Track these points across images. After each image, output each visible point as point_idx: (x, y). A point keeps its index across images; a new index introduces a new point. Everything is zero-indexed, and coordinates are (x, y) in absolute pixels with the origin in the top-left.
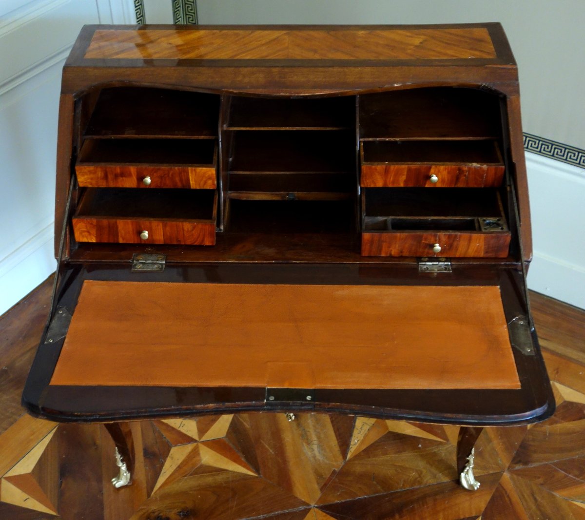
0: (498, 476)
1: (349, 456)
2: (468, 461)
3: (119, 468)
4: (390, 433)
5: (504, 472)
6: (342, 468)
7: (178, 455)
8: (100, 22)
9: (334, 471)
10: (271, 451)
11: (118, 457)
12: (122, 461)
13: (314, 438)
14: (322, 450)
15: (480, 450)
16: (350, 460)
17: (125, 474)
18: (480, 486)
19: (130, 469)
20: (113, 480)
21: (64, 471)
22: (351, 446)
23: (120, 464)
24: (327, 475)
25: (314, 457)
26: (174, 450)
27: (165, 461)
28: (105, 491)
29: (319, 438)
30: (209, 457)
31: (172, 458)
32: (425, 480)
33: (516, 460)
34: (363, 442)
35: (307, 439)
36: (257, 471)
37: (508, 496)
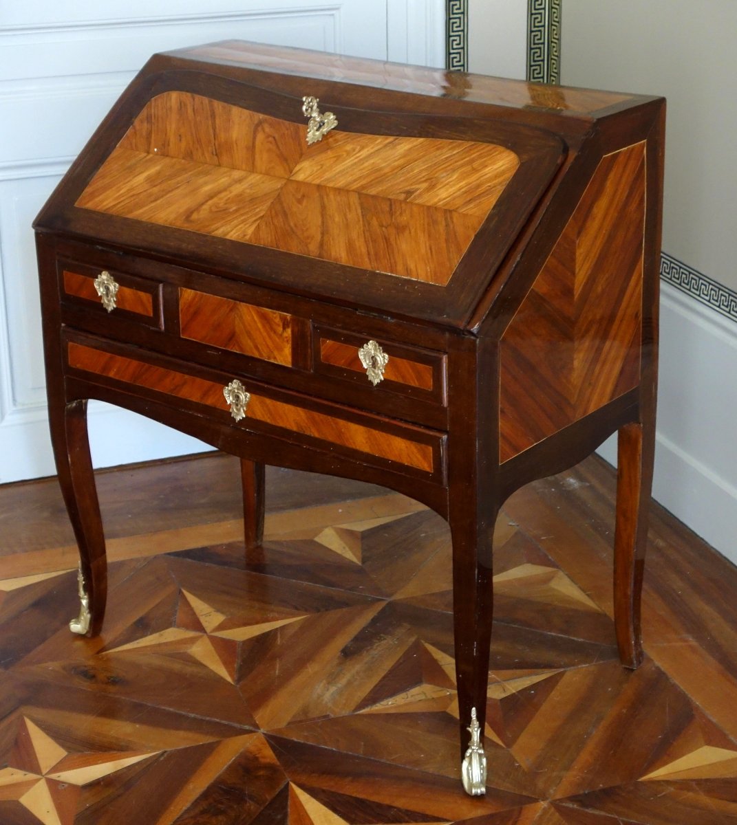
1: (363, 711)
2: (470, 736)
5: (543, 800)
6: (340, 717)
7: (170, 635)
9: (328, 715)
10: (278, 672)
11: (81, 578)
12: (84, 587)
13: (343, 681)
14: (339, 694)
16: (359, 715)
17: (85, 614)
18: (483, 793)
19: (92, 606)
20: (72, 621)
22: (377, 704)
23: (81, 593)
24: (315, 715)
25: (320, 696)
26: (171, 630)
27: (150, 635)
29: (349, 683)
30: (201, 650)
32: (427, 766)
33: (576, 798)
34: (399, 706)
35: (334, 679)
36: (239, 679)
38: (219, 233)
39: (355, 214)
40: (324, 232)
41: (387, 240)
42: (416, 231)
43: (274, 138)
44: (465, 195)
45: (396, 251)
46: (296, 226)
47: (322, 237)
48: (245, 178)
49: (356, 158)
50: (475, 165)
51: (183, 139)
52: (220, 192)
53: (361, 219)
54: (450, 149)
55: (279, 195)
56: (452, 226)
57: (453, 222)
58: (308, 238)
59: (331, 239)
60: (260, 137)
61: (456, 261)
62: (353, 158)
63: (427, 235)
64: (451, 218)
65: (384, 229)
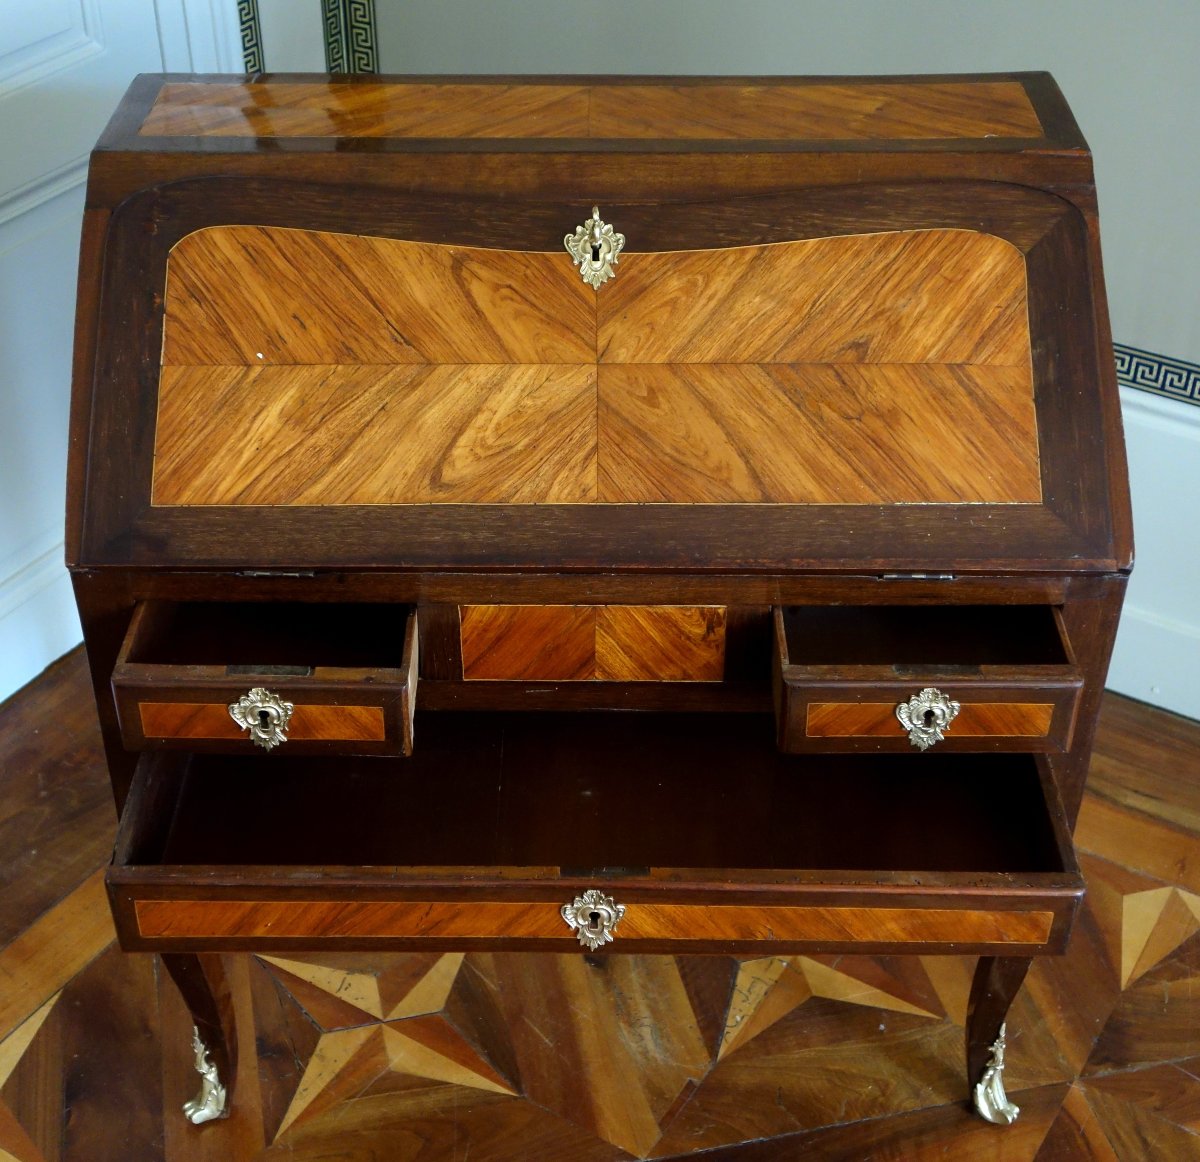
0: (1060, 1090)
2: (992, 1056)
3: (201, 1077)
4: (815, 999)
5: (1071, 1082)
6: (707, 1077)
7: (335, 1050)
8: (164, 67)
9: (690, 1083)
10: (547, 1041)
11: (200, 1049)
12: (208, 1059)
13: (644, 1012)
14: (662, 1037)
15: (1017, 1036)
16: (725, 1060)
17: (214, 1092)
18: (1018, 1115)
19: (226, 1079)
20: (187, 1106)
21: (75, 1089)
22: (727, 1029)
23: (204, 1068)
24: (675, 1091)
25: (645, 1053)
26: (325, 1041)
27: (307, 1065)
28: (169, 1131)
29: (654, 1011)
30: (405, 1056)
31: (322, 1058)
32: (896, 1102)
33: (1097, 1057)
34: (753, 1019)
35: (629, 1014)
36: (516, 1084)
37: (1083, 1136)
38: (525, 496)
39: (779, 406)
40: (745, 454)
41: (878, 444)
42: (921, 416)
43: (510, 287)
44: (966, 332)
45: (908, 459)
46: (677, 450)
47: (747, 462)
48: (505, 378)
49: (710, 299)
50: (947, 270)
51: (308, 323)
52: (471, 416)
53: (798, 412)
54: (879, 252)
55: (598, 397)
56: (980, 393)
57: (977, 385)
58: (719, 469)
59: (767, 462)
60: (479, 291)
61: (1032, 452)
62: (703, 301)
63: (947, 419)
64: (969, 377)
65: (855, 421)
